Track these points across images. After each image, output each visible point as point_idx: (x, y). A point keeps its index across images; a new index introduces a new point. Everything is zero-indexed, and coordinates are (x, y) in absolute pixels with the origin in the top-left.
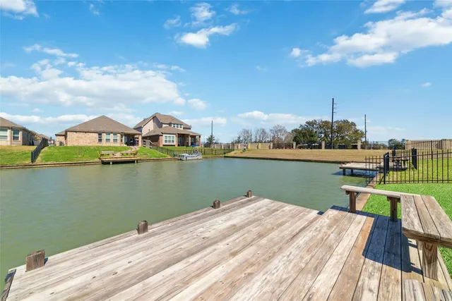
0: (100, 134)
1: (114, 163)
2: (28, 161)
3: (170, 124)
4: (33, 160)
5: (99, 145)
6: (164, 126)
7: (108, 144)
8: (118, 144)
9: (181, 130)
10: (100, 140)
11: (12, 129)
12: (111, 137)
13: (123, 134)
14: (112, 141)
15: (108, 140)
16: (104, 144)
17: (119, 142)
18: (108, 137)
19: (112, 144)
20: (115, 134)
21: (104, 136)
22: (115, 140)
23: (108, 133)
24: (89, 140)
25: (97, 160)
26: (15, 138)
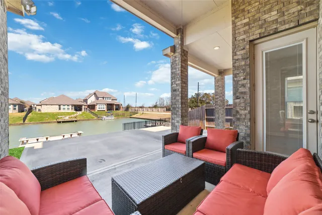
0: (60, 106)
1: (63, 122)
2: (22, 122)
3: (103, 98)
4: (24, 121)
5: (59, 111)
6: (100, 99)
7: (64, 111)
8: (70, 111)
9: (110, 101)
10: (60, 109)
11: (13, 104)
12: (66, 107)
13: (72, 105)
14: (66, 109)
15: (64, 109)
16: (62, 111)
17: (71, 110)
18: (64, 107)
19: (66, 111)
20: (68, 105)
21: (62, 107)
22: (68, 109)
23: (64, 105)
24: (54, 109)
25: (55, 120)
26: (15, 109)
